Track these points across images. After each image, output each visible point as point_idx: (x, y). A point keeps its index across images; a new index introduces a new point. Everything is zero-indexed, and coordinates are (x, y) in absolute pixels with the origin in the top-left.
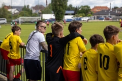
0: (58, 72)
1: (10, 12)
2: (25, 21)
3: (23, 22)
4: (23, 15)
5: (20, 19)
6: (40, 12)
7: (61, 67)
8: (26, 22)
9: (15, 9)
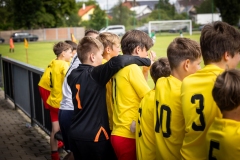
0: (96, 140)
1: (133, 13)
2: (160, 29)
3: (157, 32)
4: (157, 18)
5: (150, 26)
6: (194, 10)
7: (102, 128)
8: (162, 31)
9: (145, 6)
